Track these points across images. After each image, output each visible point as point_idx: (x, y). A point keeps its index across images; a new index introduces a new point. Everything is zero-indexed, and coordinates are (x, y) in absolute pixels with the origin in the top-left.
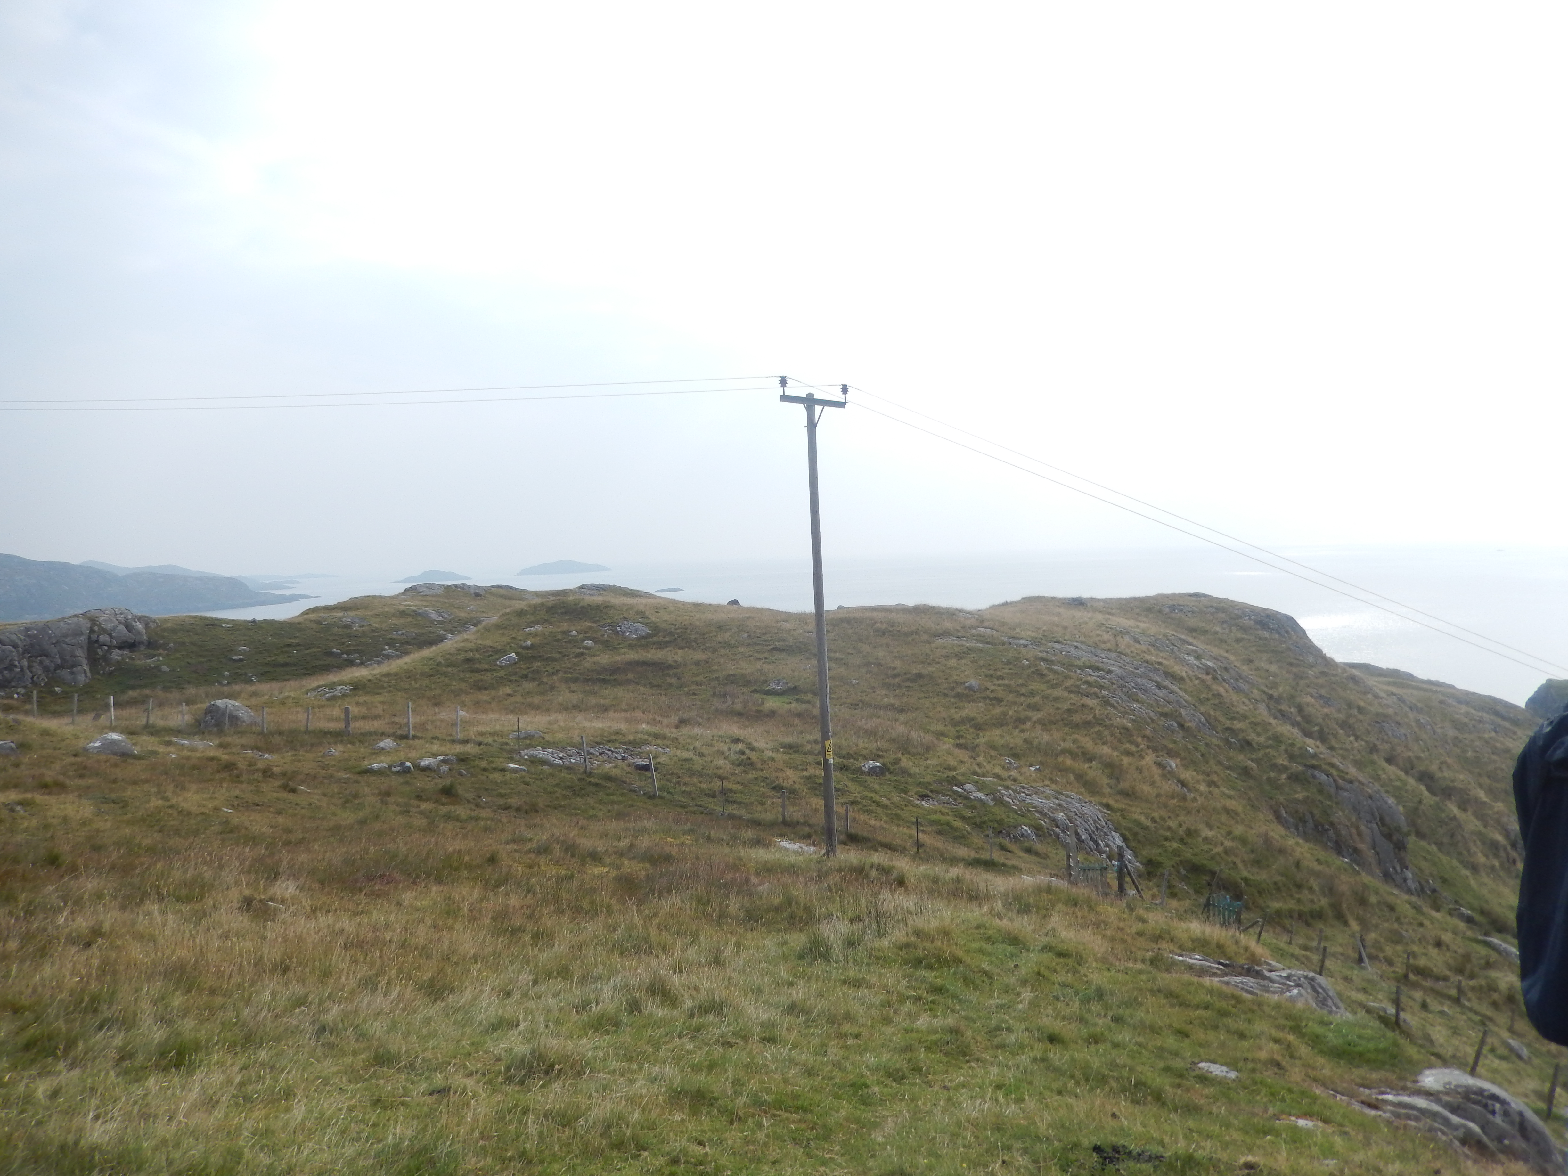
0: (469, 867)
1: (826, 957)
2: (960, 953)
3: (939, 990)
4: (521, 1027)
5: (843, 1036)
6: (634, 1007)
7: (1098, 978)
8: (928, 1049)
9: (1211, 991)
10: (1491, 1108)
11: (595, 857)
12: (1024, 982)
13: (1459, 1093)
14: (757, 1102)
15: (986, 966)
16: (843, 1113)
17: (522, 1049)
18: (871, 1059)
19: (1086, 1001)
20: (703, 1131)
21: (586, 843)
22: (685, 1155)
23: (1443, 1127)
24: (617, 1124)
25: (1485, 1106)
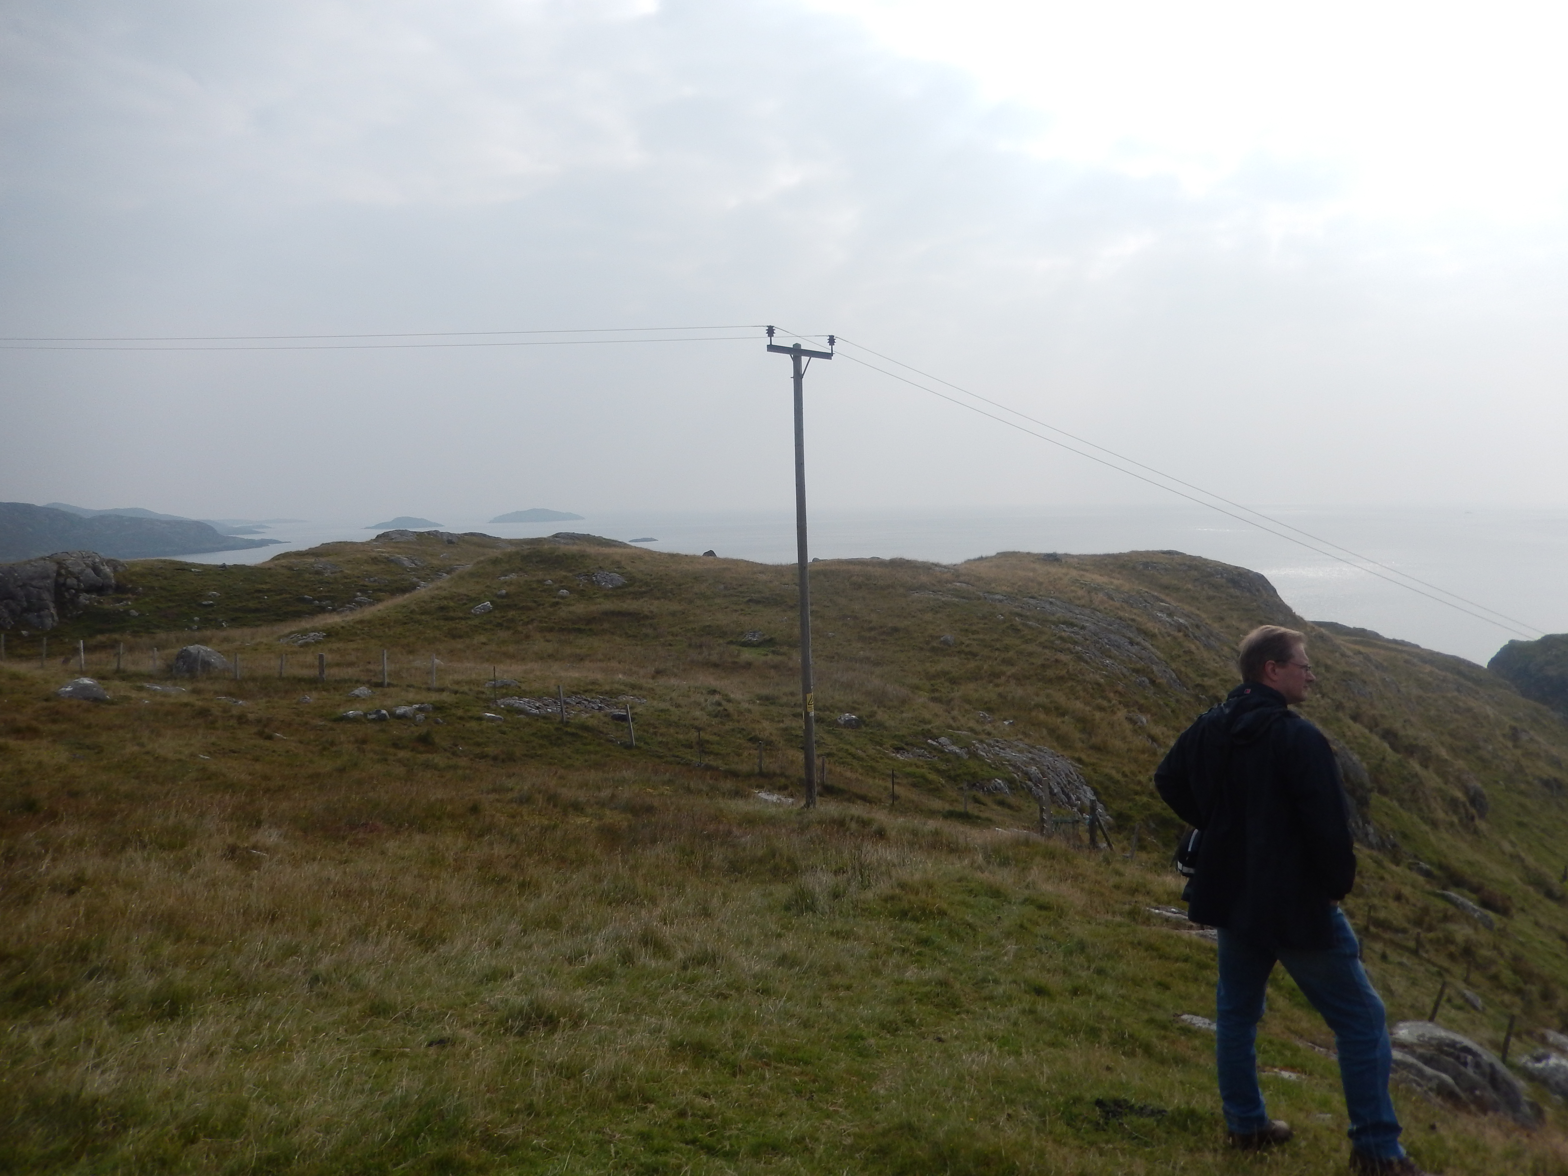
0: (452, 816)
1: (811, 908)
2: (945, 906)
3: (924, 942)
4: (516, 978)
5: (834, 988)
6: (627, 958)
7: (1080, 930)
8: (919, 1001)
9: (1189, 944)
10: (1463, 1060)
11: (577, 807)
12: (1008, 935)
13: (1432, 1045)
14: (758, 1055)
15: (969, 918)
16: (842, 1065)
17: (521, 1001)
18: (864, 1011)
19: (1069, 953)
20: (707, 1084)
21: (568, 793)
22: (692, 1108)
23: (1416, 1078)
24: (622, 1076)
25: (1458, 1058)
